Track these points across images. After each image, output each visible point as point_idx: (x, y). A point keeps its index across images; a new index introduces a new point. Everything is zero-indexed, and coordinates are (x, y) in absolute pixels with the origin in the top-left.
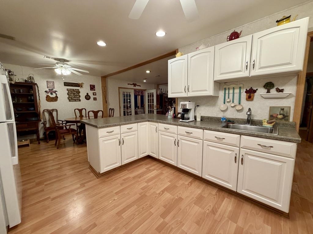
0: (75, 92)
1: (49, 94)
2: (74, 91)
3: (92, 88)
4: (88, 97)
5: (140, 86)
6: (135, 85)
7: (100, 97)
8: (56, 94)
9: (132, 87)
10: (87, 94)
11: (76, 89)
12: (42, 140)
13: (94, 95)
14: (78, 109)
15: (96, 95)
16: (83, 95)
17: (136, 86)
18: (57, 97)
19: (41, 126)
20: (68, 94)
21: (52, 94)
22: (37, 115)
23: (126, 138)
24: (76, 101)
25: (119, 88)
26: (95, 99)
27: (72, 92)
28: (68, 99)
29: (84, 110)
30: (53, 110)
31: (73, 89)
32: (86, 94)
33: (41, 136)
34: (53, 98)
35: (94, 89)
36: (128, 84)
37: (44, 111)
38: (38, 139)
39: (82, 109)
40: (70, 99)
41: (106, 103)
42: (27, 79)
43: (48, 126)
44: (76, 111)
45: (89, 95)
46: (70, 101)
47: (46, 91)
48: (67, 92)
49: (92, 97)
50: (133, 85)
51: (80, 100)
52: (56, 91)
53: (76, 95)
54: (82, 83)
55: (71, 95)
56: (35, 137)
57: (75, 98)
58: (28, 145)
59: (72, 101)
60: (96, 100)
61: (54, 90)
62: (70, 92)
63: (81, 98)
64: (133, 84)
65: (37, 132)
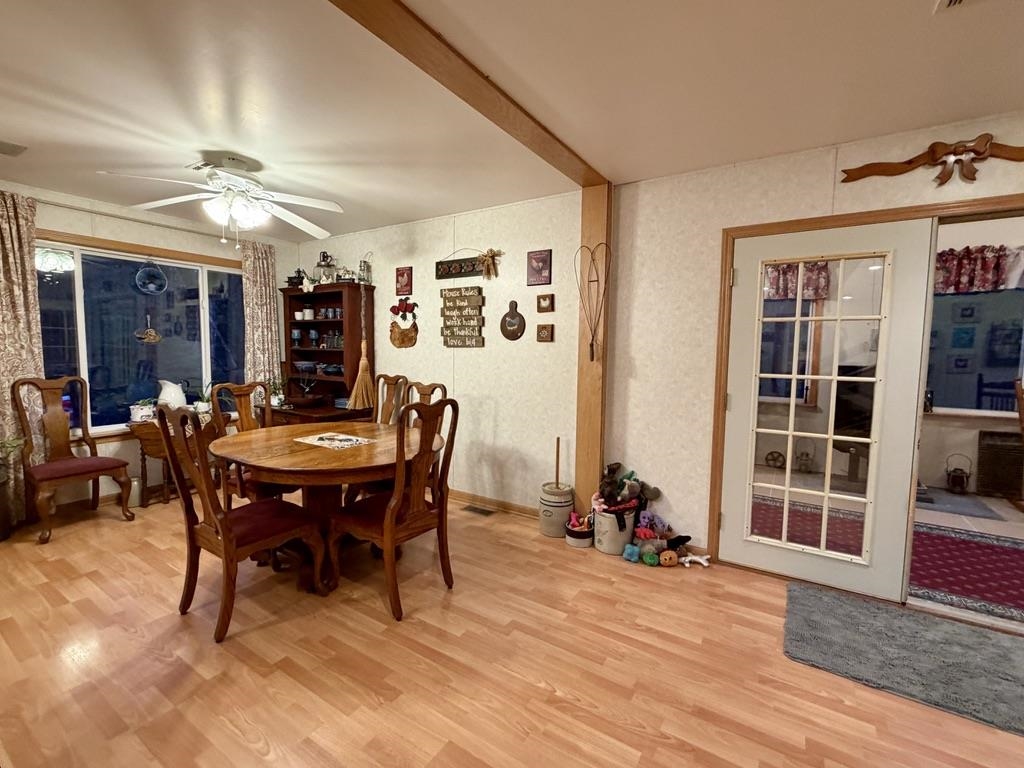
0: (466, 304)
1: (399, 320)
2: (462, 298)
3: (541, 265)
4: (513, 327)
6: (953, 162)
7: (568, 319)
8: (414, 317)
9: (914, 189)
10: (514, 305)
11: (467, 289)
13: (540, 310)
15: (552, 308)
16: (494, 313)
18: (415, 329)
20: (443, 315)
21: (404, 317)
24: (464, 346)
25: (731, 237)
26: (547, 334)
27: (455, 303)
28: (442, 334)
31: (459, 289)
32: (507, 310)
34: (405, 332)
35: (546, 273)
36: (852, 176)
40: (448, 336)
45: (519, 310)
46: (447, 345)
47: (392, 308)
48: (440, 303)
49: (533, 320)
51: (481, 343)
52: (415, 305)
53: (469, 318)
54: (497, 252)
55: (451, 317)
57: (462, 333)
59: (454, 346)
60: (552, 339)
61: (411, 300)
62: (448, 305)
63: (484, 332)
64: (932, 156)
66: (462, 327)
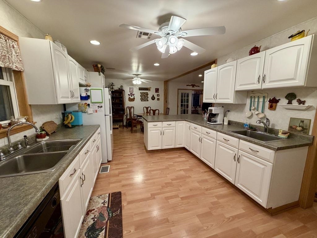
1: (130, 97)
2: (144, 94)
3: (157, 90)
4: (153, 98)
5: (199, 86)
6: (193, 86)
7: (162, 97)
8: (134, 96)
9: (191, 87)
10: (153, 95)
11: (146, 92)
12: (125, 126)
13: (157, 96)
14: (146, 107)
15: (159, 96)
16: (150, 96)
17: (195, 87)
18: (134, 98)
19: (125, 117)
20: (141, 96)
21: (132, 96)
22: (123, 110)
23: (166, 131)
24: (145, 101)
25: (178, 89)
26: (158, 99)
29: (149, 108)
30: (131, 107)
31: (144, 92)
33: (125, 124)
34: (132, 99)
36: (187, 85)
37: (127, 107)
38: (123, 126)
39: (149, 107)
40: (142, 100)
41: (166, 102)
42: (120, 88)
43: (128, 117)
44: (145, 108)
46: (141, 101)
47: (129, 95)
48: (140, 94)
49: (156, 97)
50: (192, 86)
51: (148, 101)
53: (146, 97)
54: (150, 87)
55: (142, 97)
56: (122, 124)
58: (117, 128)
60: (159, 100)
61: (133, 93)
62: (142, 95)
63: (148, 99)
65: (122, 121)
66: (145, 98)
